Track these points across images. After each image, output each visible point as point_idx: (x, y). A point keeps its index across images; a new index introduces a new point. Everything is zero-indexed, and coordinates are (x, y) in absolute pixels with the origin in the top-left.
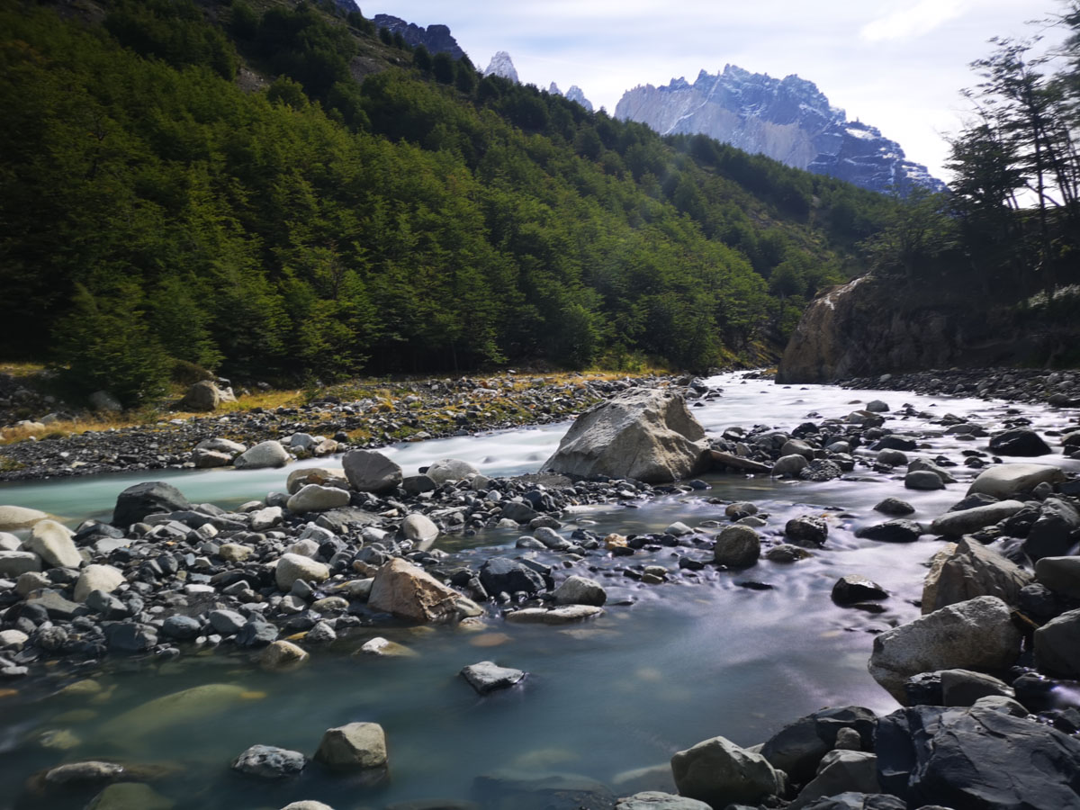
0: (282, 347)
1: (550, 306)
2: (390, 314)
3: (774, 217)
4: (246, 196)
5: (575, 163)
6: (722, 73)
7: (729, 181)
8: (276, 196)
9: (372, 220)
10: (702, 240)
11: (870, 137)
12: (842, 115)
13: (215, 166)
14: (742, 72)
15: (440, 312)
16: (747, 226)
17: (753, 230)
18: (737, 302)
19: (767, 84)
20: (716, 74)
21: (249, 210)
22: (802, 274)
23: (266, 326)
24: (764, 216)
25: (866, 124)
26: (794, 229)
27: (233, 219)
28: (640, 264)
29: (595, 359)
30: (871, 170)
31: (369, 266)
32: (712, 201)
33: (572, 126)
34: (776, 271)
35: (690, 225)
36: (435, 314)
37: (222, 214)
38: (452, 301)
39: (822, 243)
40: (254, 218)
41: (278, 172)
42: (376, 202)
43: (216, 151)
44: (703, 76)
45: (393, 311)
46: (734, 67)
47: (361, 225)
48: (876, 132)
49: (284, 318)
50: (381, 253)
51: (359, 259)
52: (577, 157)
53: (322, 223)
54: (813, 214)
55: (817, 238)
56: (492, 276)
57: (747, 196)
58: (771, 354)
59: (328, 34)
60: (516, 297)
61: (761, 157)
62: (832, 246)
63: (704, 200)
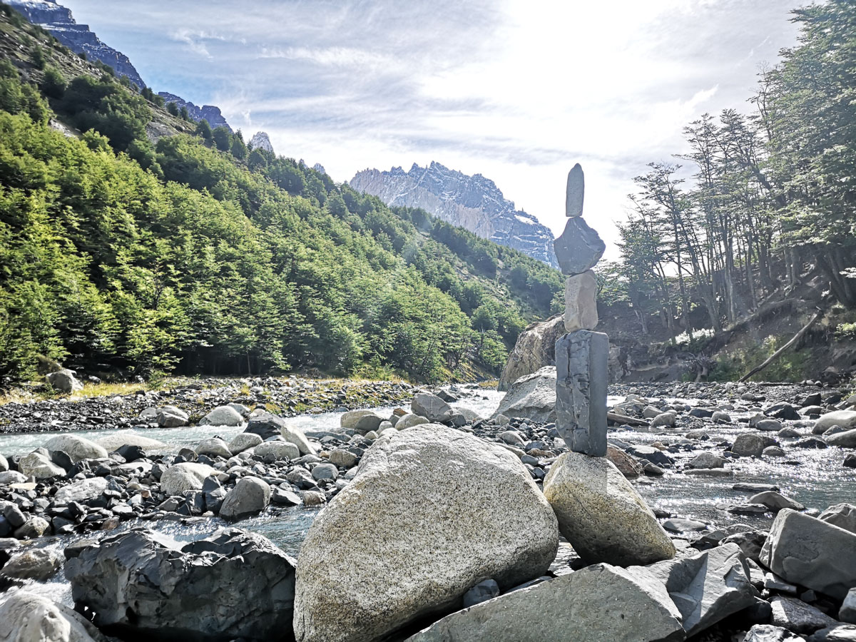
0: (112, 347)
1: (322, 325)
2: (200, 326)
3: (472, 272)
4: (78, 221)
5: (329, 220)
6: (429, 167)
7: (441, 245)
8: (102, 223)
9: (183, 249)
10: (423, 285)
11: (531, 222)
12: (512, 205)
13: (51, 195)
14: (443, 168)
15: (239, 326)
16: (454, 277)
17: (458, 281)
18: (453, 333)
19: (461, 178)
20: (424, 167)
21: (80, 233)
22: (494, 315)
23: (100, 329)
24: (465, 271)
25: (529, 213)
26: (486, 282)
27: (67, 239)
28: (387, 299)
29: (356, 370)
30: (532, 245)
31: (181, 285)
32: (429, 257)
33: (324, 193)
34: (476, 312)
35: (415, 273)
36: (235, 327)
37: (57, 234)
38: (248, 318)
39: (506, 294)
40: (84, 240)
41: (106, 205)
42: (186, 235)
43: (51, 183)
44: (415, 167)
45: (202, 323)
46: (438, 164)
47: (174, 252)
48: (534, 219)
49: (115, 323)
50: (191, 276)
51: (173, 280)
52: (330, 216)
53: (142, 248)
54: (498, 273)
55: (503, 290)
56: (279, 299)
57: (452, 256)
58: (475, 373)
59: (128, 102)
60: (297, 318)
61: (461, 228)
62: (512, 296)
63: (424, 257)
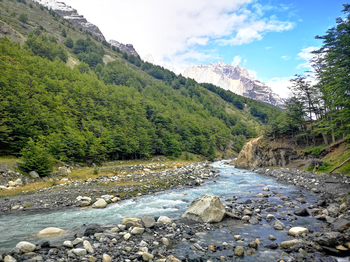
3: (233, 110)
7: (219, 98)
10: (211, 117)
11: (262, 85)
16: (225, 113)
22: (241, 129)
24: (230, 109)
25: (260, 81)
26: (239, 114)
30: (262, 95)
31: (110, 126)
33: (171, 79)
35: (208, 112)
39: (248, 118)
47: (108, 113)
51: (107, 124)
52: (173, 89)
54: (244, 110)
57: (225, 103)
59: (97, 48)
61: (229, 91)
63: (212, 104)
